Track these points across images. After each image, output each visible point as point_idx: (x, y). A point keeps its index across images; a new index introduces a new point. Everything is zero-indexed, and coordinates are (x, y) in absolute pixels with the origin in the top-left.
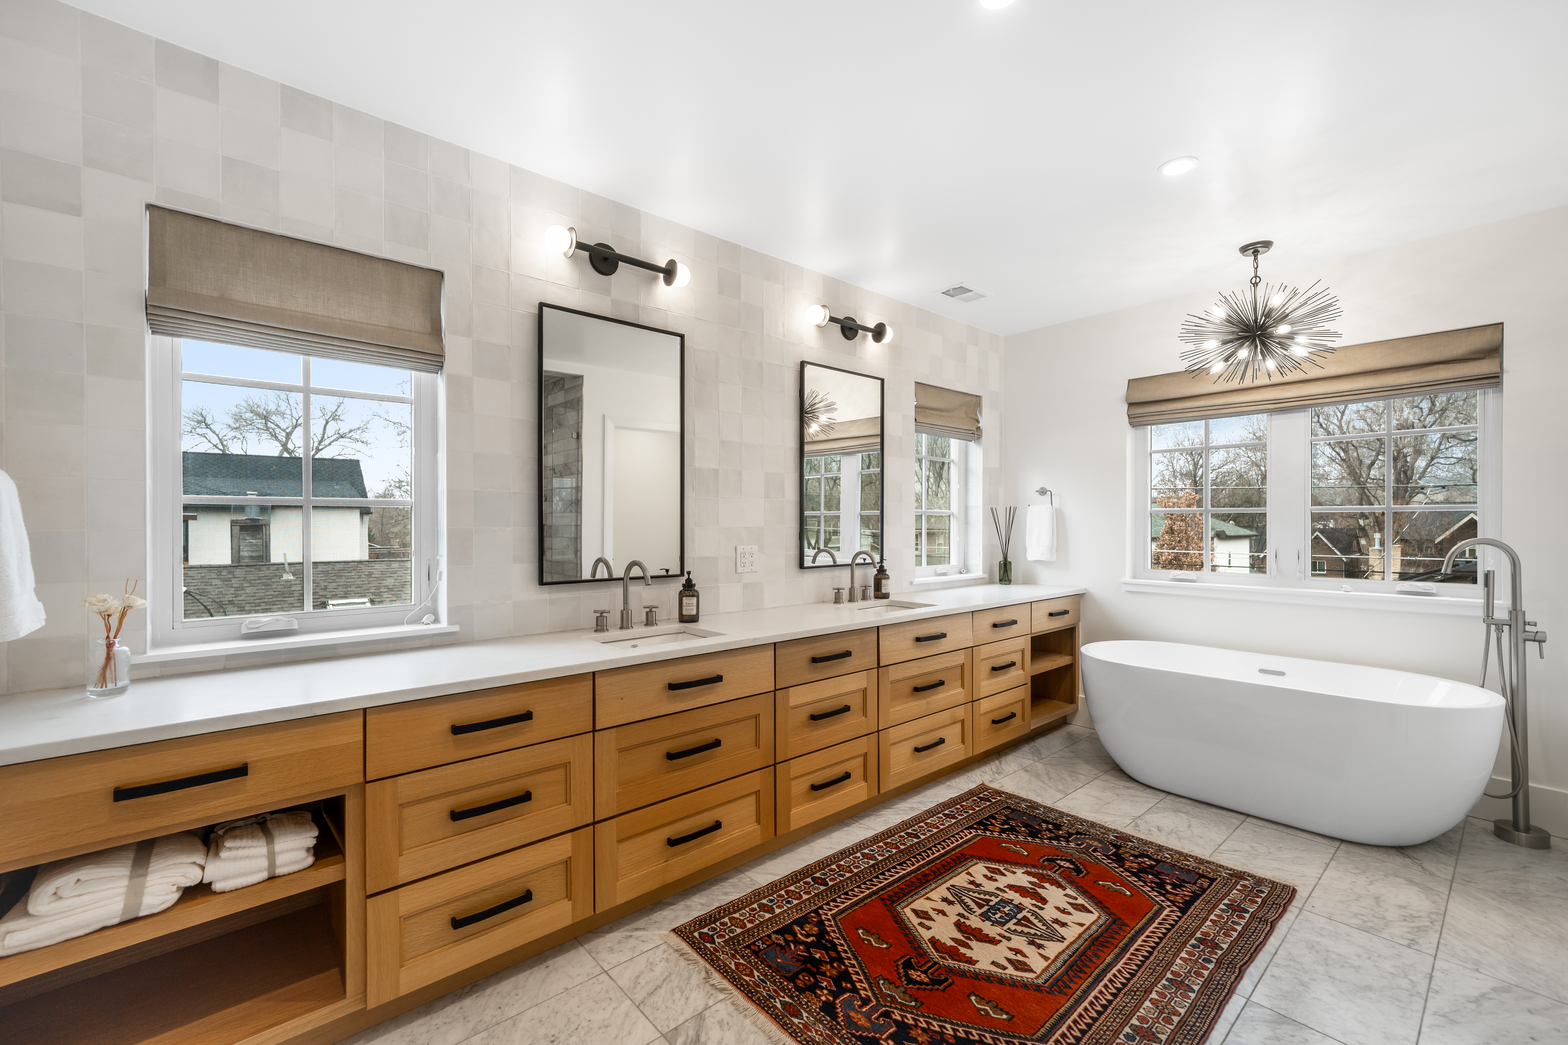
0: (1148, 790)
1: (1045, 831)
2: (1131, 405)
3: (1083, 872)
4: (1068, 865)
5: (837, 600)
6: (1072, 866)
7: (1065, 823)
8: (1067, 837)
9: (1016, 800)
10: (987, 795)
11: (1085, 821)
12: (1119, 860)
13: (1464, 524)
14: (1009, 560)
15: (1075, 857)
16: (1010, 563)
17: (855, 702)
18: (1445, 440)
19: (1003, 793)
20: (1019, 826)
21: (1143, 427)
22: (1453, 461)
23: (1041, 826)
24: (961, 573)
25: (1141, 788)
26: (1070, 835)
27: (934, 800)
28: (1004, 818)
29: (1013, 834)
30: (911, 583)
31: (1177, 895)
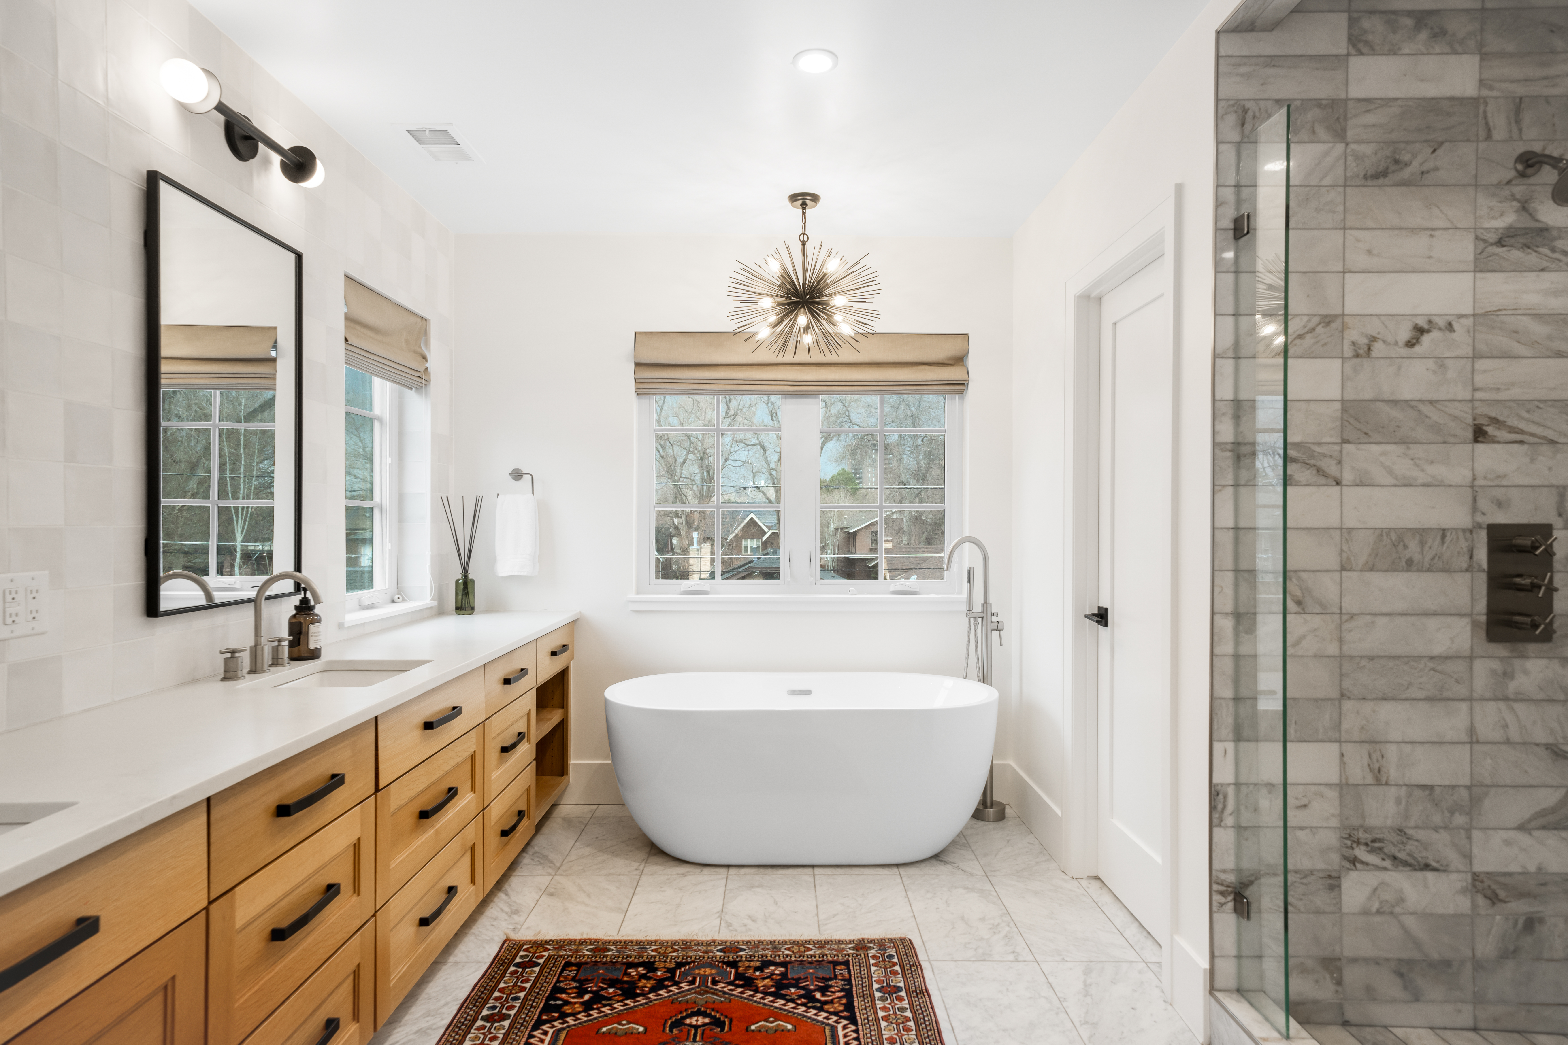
0: (706, 870)
1: (639, 980)
2: (638, 365)
3: (724, 1022)
4: (701, 1020)
5: (230, 674)
6: (707, 1020)
7: (655, 957)
8: (671, 977)
9: (573, 947)
10: (527, 956)
11: (675, 943)
12: (748, 983)
13: (747, 523)
14: (470, 576)
15: (701, 1002)
16: (473, 581)
17: (341, 875)
18: (735, 443)
19: (547, 942)
20: (603, 989)
21: (647, 396)
22: (739, 463)
23: (629, 974)
24: (393, 601)
25: (697, 870)
26: (672, 971)
27: (449, 999)
28: (574, 984)
29: (605, 1006)
30: (341, 626)
31: (832, 1002)
